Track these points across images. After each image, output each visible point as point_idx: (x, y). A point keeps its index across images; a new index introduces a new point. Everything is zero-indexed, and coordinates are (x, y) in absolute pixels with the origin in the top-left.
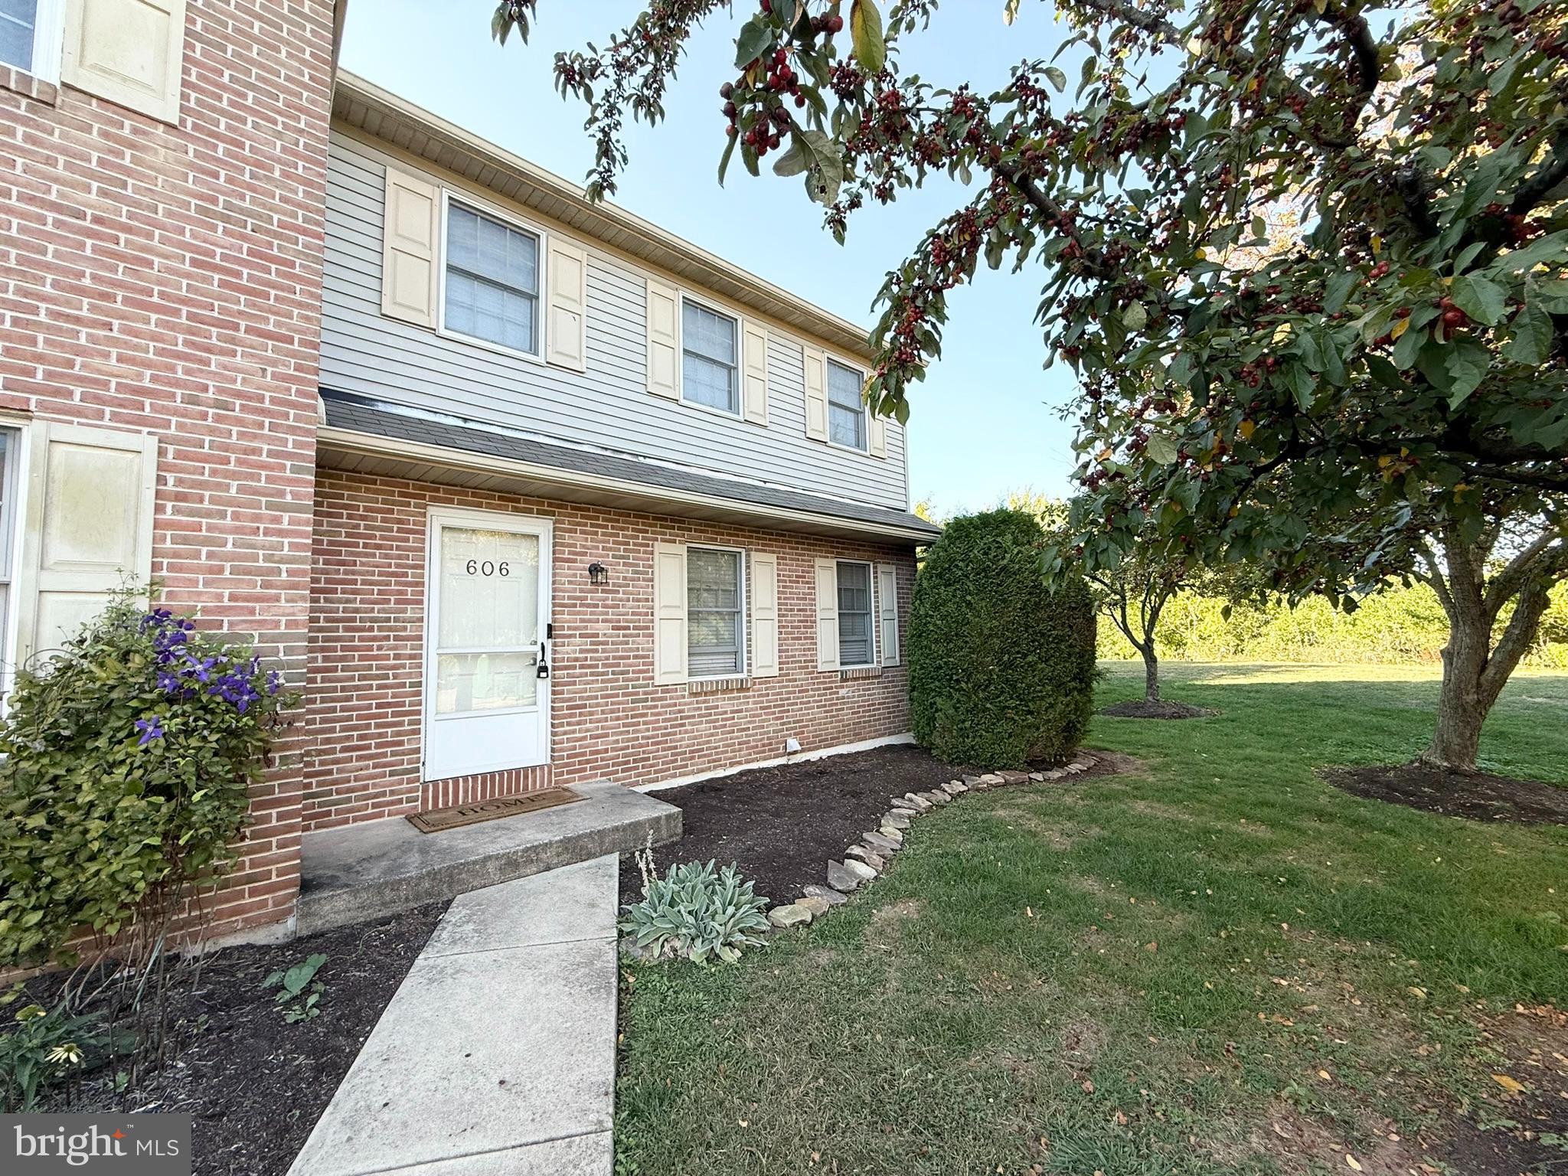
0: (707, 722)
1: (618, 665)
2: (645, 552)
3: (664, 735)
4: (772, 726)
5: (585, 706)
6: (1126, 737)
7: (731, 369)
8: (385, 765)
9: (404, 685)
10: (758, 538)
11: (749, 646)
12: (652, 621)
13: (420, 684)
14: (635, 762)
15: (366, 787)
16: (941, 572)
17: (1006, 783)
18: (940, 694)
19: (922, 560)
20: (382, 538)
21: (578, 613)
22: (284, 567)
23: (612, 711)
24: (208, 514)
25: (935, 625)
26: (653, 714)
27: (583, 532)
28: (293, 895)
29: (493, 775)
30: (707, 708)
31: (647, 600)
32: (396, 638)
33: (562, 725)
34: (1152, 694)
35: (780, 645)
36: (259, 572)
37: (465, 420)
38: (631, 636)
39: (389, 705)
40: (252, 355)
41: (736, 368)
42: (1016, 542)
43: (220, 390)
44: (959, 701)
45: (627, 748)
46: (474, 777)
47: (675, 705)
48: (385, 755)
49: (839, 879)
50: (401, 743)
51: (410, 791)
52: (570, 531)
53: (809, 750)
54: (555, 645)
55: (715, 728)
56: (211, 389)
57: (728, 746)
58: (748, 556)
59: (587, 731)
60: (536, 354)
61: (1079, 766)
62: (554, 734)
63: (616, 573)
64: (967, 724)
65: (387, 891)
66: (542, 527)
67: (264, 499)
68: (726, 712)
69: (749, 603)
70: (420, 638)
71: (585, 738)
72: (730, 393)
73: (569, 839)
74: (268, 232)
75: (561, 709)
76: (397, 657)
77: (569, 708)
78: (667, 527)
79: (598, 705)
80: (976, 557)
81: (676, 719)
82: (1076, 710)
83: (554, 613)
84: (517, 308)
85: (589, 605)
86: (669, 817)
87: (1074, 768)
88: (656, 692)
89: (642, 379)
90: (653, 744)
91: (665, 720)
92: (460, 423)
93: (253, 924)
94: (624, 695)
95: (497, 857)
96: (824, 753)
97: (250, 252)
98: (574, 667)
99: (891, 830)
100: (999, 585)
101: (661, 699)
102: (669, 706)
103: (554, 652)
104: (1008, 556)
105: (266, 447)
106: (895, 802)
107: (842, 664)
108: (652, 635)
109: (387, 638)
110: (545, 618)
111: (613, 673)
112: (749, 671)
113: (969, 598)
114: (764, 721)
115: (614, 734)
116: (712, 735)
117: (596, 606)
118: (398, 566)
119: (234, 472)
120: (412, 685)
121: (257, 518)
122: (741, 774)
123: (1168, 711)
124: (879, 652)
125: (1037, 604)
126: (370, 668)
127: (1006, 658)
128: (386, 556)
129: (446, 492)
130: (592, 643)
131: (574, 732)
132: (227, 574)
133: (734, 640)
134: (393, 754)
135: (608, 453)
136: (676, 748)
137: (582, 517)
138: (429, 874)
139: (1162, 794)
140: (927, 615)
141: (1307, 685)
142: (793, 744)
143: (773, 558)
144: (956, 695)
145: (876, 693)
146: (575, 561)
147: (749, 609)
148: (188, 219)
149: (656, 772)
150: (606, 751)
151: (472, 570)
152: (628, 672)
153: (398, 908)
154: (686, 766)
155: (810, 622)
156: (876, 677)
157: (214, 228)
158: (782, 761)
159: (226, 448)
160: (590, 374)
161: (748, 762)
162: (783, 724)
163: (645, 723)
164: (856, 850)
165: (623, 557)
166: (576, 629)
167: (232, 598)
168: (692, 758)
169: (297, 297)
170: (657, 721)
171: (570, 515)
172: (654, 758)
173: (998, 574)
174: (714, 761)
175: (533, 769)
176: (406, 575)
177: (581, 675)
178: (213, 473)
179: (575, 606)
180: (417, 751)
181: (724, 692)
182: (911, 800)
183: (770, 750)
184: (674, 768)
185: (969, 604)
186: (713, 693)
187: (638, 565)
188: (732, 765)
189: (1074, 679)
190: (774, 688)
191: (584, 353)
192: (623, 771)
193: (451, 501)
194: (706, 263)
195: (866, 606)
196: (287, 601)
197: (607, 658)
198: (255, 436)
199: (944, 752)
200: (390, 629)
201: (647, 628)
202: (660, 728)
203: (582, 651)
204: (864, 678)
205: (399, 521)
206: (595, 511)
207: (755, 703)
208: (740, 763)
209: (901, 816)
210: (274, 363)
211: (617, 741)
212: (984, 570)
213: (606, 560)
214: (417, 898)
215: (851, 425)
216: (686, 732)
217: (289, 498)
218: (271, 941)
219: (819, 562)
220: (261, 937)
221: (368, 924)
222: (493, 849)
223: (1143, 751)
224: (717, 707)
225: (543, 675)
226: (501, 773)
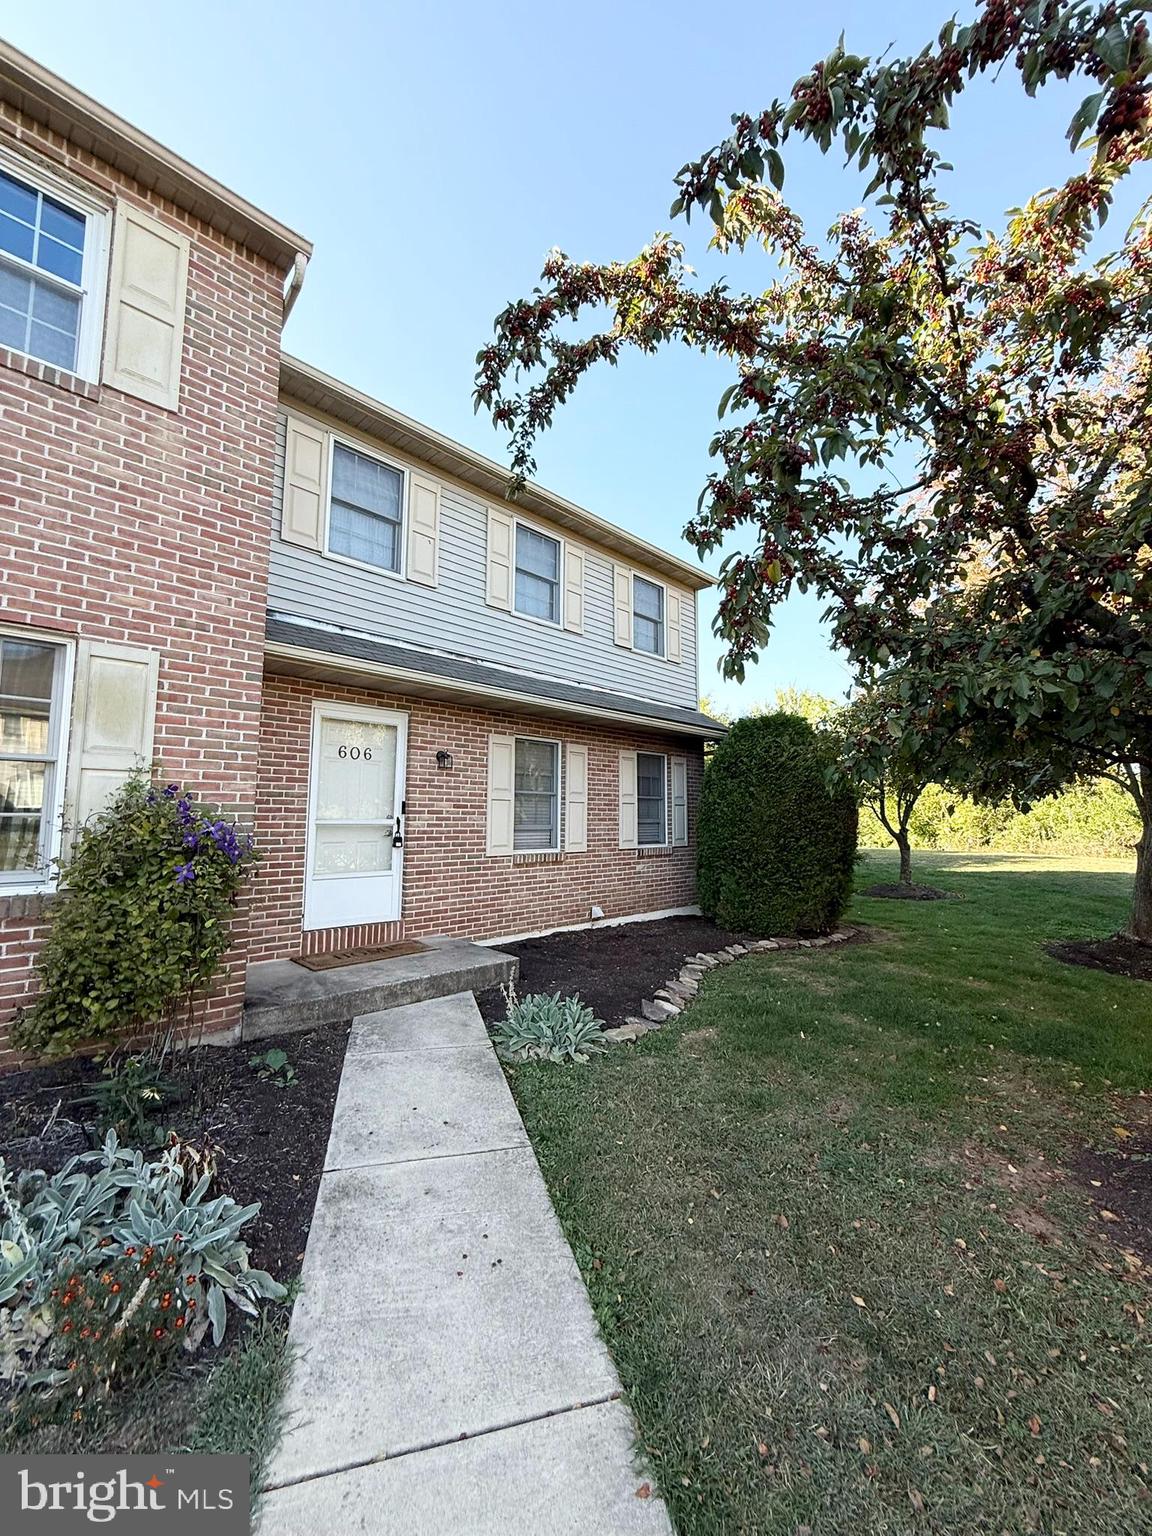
0: (527, 889)
1: (457, 838)
2: (481, 742)
3: (492, 899)
4: (580, 895)
5: (430, 872)
6: (881, 914)
7: (553, 585)
8: (275, 916)
9: (290, 850)
10: (573, 732)
11: (563, 825)
12: (485, 801)
13: (302, 849)
14: (469, 921)
15: (260, 934)
16: (728, 765)
17: (780, 948)
18: (724, 871)
19: (709, 753)
20: (278, 726)
21: (428, 793)
22: (240, 753)
23: (452, 877)
24: (190, 711)
25: (722, 811)
26: (484, 881)
27: (432, 724)
28: (239, 1009)
29: (357, 927)
30: (527, 878)
31: (482, 783)
32: (286, 810)
33: (411, 887)
34: (905, 878)
35: (589, 825)
36: (223, 756)
37: (342, 628)
38: (469, 813)
39: (279, 866)
40: (222, 588)
41: (558, 584)
42: (792, 742)
43: (200, 616)
44: (741, 877)
45: (463, 909)
46: (342, 928)
47: (502, 874)
48: (275, 907)
49: (652, 1013)
50: (288, 898)
51: (293, 938)
52: (423, 723)
53: (610, 917)
54: (407, 819)
55: (533, 895)
56: (194, 615)
57: (544, 910)
58: (564, 747)
59: (432, 893)
60: (398, 571)
61: (841, 936)
62: (404, 895)
63: (459, 759)
64: (748, 897)
66: (399, 719)
67: (227, 700)
68: (542, 882)
69: (563, 788)
70: (304, 811)
71: (429, 899)
72: (552, 605)
74: (234, 492)
75: (411, 874)
76: (286, 826)
77: (418, 873)
78: (500, 721)
79: (440, 872)
80: (758, 754)
81: (503, 886)
82: (840, 887)
83: (407, 792)
84: (383, 532)
85: (436, 787)
86: (509, 964)
87: (837, 937)
88: (487, 862)
89: (481, 593)
90: (484, 907)
91: (493, 887)
92: (338, 631)
93: (213, 1030)
94: (461, 864)
95: (382, 989)
96: (622, 920)
97: (223, 508)
98: (422, 839)
99: (688, 981)
100: (779, 779)
101: (491, 868)
102: (497, 874)
103: (407, 825)
104: (785, 754)
105: (230, 660)
106: (688, 959)
107: (639, 843)
108: (485, 813)
109: (280, 810)
110: (400, 797)
111: (454, 845)
112: (562, 847)
113: (752, 789)
114: (574, 890)
115: (453, 897)
116: (531, 901)
117: (441, 787)
118: (289, 750)
119: (208, 679)
120: (297, 850)
121: (222, 715)
122: (555, 935)
123: (918, 893)
124: (670, 833)
125: (809, 796)
126: (266, 834)
127: (782, 841)
128: (281, 742)
129: (327, 688)
130: (438, 819)
131: (421, 894)
132: (201, 758)
133: (550, 819)
134: (282, 907)
135: (453, 657)
136: (501, 910)
137: (432, 711)
140: (715, 803)
141: (1040, 873)
142: (597, 911)
143: (584, 749)
144: (738, 872)
145: (667, 869)
146: (426, 749)
147: (563, 793)
148: (181, 484)
149: (485, 931)
150: (446, 911)
151: (343, 754)
152: (465, 844)
153: (312, 1024)
154: (509, 927)
155: (613, 805)
156: (666, 856)
157: (198, 490)
158: (587, 926)
159: (203, 660)
160: (441, 590)
161: (559, 925)
162: (589, 894)
163: (477, 888)
164: (662, 993)
165: (463, 746)
166: (425, 806)
167: (205, 776)
168: (515, 920)
169: (253, 542)
170: (487, 888)
171: (423, 710)
172: (484, 919)
173: (777, 769)
174: (532, 923)
175: (389, 923)
176: (294, 757)
177: (428, 846)
178: (195, 679)
179: (424, 786)
180: (300, 905)
181: (541, 864)
182: (701, 958)
183: (578, 916)
184: (500, 928)
185: (752, 795)
186: (533, 864)
187: (475, 753)
188: (546, 927)
189: (837, 862)
190: (583, 862)
191: (437, 572)
192: (459, 929)
193: (331, 697)
194: (538, 496)
195: (660, 793)
196: (241, 780)
197: (449, 832)
198: (222, 651)
199: (726, 921)
200: (282, 802)
201: (481, 807)
202: (489, 894)
203: (429, 825)
204: (657, 856)
205: (291, 713)
206: (442, 706)
207: (567, 874)
208: (553, 926)
209: (695, 970)
210: (236, 594)
211: (454, 903)
212: (765, 765)
213: (450, 748)
215: (652, 634)
216: (510, 897)
217: (244, 700)
218: (223, 1043)
219: (622, 753)
220: (217, 1040)
221: (292, 1035)
222: (377, 983)
223: (895, 926)
224: (535, 877)
225: (398, 844)
226: (363, 926)
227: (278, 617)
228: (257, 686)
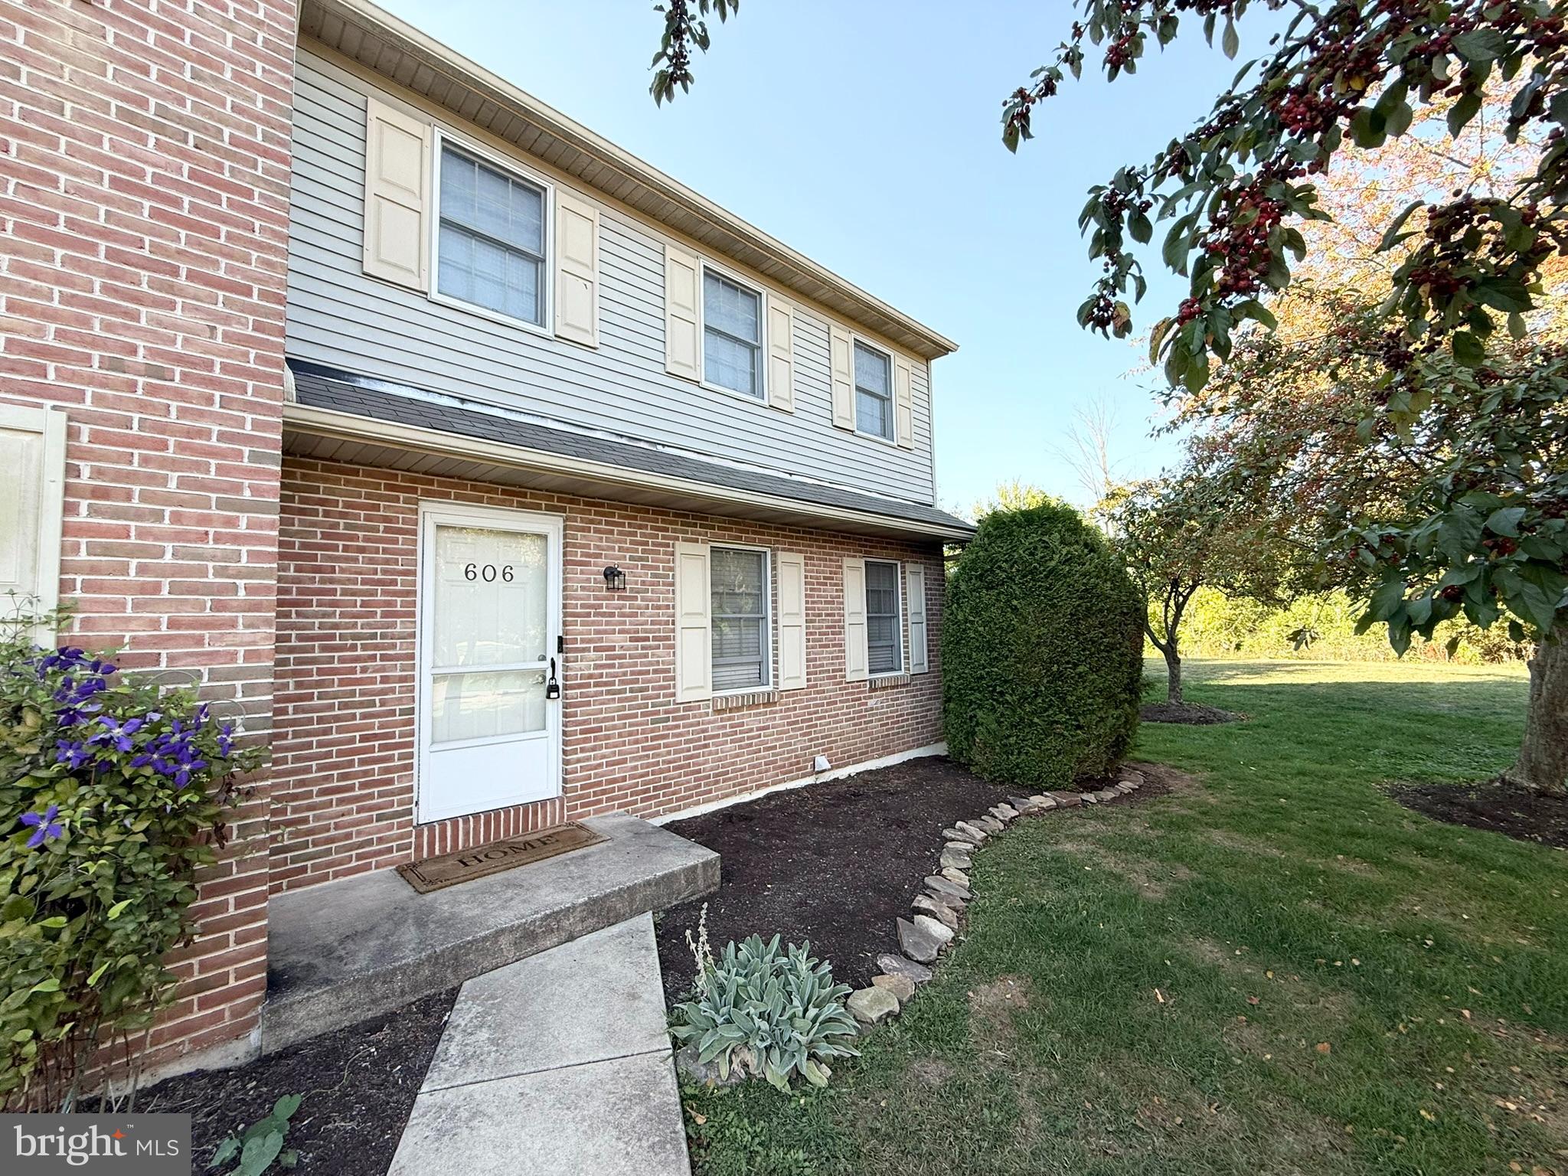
0: (732, 741)
1: (637, 681)
2: (665, 553)
3: (686, 758)
4: (799, 743)
5: (600, 729)
7: (754, 349)
8: (371, 809)
9: (393, 713)
10: (784, 536)
11: (776, 655)
12: (673, 631)
13: (412, 711)
14: (654, 791)
15: (349, 836)
16: (980, 573)
17: (1058, 807)
18: (980, 707)
19: (949, 558)
20: (366, 539)
21: (593, 623)
22: (241, 583)
23: (630, 734)
24: (139, 515)
25: (976, 631)
26: (675, 736)
27: (596, 531)
28: (257, 1002)
29: (497, 811)
30: (732, 726)
31: (668, 607)
32: (383, 658)
33: (575, 752)
34: (1175, 697)
35: (808, 654)
36: (208, 589)
37: (463, 401)
38: (650, 648)
39: (376, 737)
40: (197, 309)
41: (760, 348)
42: (1063, 542)
43: (152, 353)
44: (1002, 715)
45: (647, 774)
46: (476, 816)
47: (698, 724)
48: (371, 796)
49: (916, 944)
50: (390, 782)
51: (401, 837)
52: (583, 530)
53: (838, 767)
54: (566, 660)
55: (740, 747)
56: (141, 352)
57: (754, 767)
58: (774, 556)
59: (603, 757)
60: (543, 325)
61: (1129, 784)
62: (566, 762)
63: (635, 577)
64: (1012, 740)
65: (378, 985)
66: (551, 525)
67: (214, 496)
68: (751, 730)
69: (775, 608)
70: (412, 657)
71: (600, 765)
72: (753, 375)
73: (595, 901)
74: (216, 150)
75: (574, 733)
76: (384, 680)
77: (582, 732)
78: (689, 525)
79: (614, 727)
80: (1021, 558)
81: (699, 740)
82: (1126, 722)
83: (565, 624)
84: (519, 273)
85: (603, 615)
86: (705, 864)
87: (1126, 786)
88: (678, 710)
89: (660, 357)
90: (675, 769)
91: (687, 742)
92: (457, 404)
94: (643, 715)
95: (511, 930)
96: (853, 770)
97: (193, 175)
98: (588, 685)
99: (954, 875)
100: (1048, 589)
101: (683, 718)
102: (692, 725)
103: (566, 669)
104: (1056, 557)
105: (216, 428)
106: (947, 833)
107: (871, 671)
108: (673, 647)
109: (373, 658)
110: (555, 630)
111: (632, 690)
112: (776, 683)
113: (1015, 602)
114: (791, 737)
115: (633, 759)
116: (737, 756)
117: (612, 615)
118: (385, 572)
119: (174, 460)
120: (403, 712)
121: (205, 520)
122: (769, 797)
123: (1194, 715)
124: (907, 658)
125: (1088, 609)
126: (353, 693)
127: (1055, 668)
128: (371, 561)
129: (440, 484)
130: (608, 658)
131: (588, 759)
132: (165, 593)
133: (758, 648)
134: (381, 795)
135: (624, 441)
136: (699, 771)
137: (597, 513)
138: (429, 957)
139: (1237, 821)
140: (966, 621)
142: (822, 762)
143: (799, 558)
144: (1001, 709)
145: (905, 703)
146: (588, 564)
147: (775, 615)
148: (108, 126)
149: (678, 800)
150: (624, 779)
151: (471, 575)
152: (647, 689)
153: (391, 1005)
154: (710, 792)
155: (838, 628)
156: (904, 686)
157: (142, 140)
158: (810, 781)
159: (163, 428)
160: (604, 351)
161: (774, 783)
162: (811, 740)
163: (666, 746)
164: (924, 903)
165: (641, 559)
166: (590, 641)
167: (172, 625)
168: (717, 782)
169: (257, 236)
170: (679, 743)
171: (582, 512)
172: (676, 784)
173: (1047, 577)
174: (740, 784)
175: (544, 803)
176: (394, 582)
177: (596, 694)
178: (145, 461)
179: (588, 615)
180: (410, 789)
181: (749, 707)
182: (962, 830)
183: (798, 770)
184: (698, 795)
185: (1015, 609)
186: (738, 709)
187: (657, 568)
188: (758, 787)
189: (1124, 690)
190: (802, 701)
191: (597, 327)
192: (642, 801)
193: (447, 496)
194: (730, 228)
195: (893, 608)
196: (246, 627)
197: (625, 674)
198: (201, 414)
199: (985, 769)
200: (376, 647)
201: (668, 638)
202: (682, 751)
203: (596, 667)
204: (893, 687)
205: (386, 519)
206: (610, 506)
207: (782, 718)
208: (766, 785)
209: (959, 852)
210: (226, 320)
211: (635, 768)
212: (1031, 572)
213: (622, 563)
214: (415, 989)
215: (877, 413)
216: (710, 753)
217: (247, 494)
218: (229, 1062)
219: (848, 562)
220: (214, 1060)
221: (353, 1030)
223: (1185, 763)
224: (742, 724)
225: (554, 695)
226: (507, 810)
227: (363, 383)
228: (273, 473)
